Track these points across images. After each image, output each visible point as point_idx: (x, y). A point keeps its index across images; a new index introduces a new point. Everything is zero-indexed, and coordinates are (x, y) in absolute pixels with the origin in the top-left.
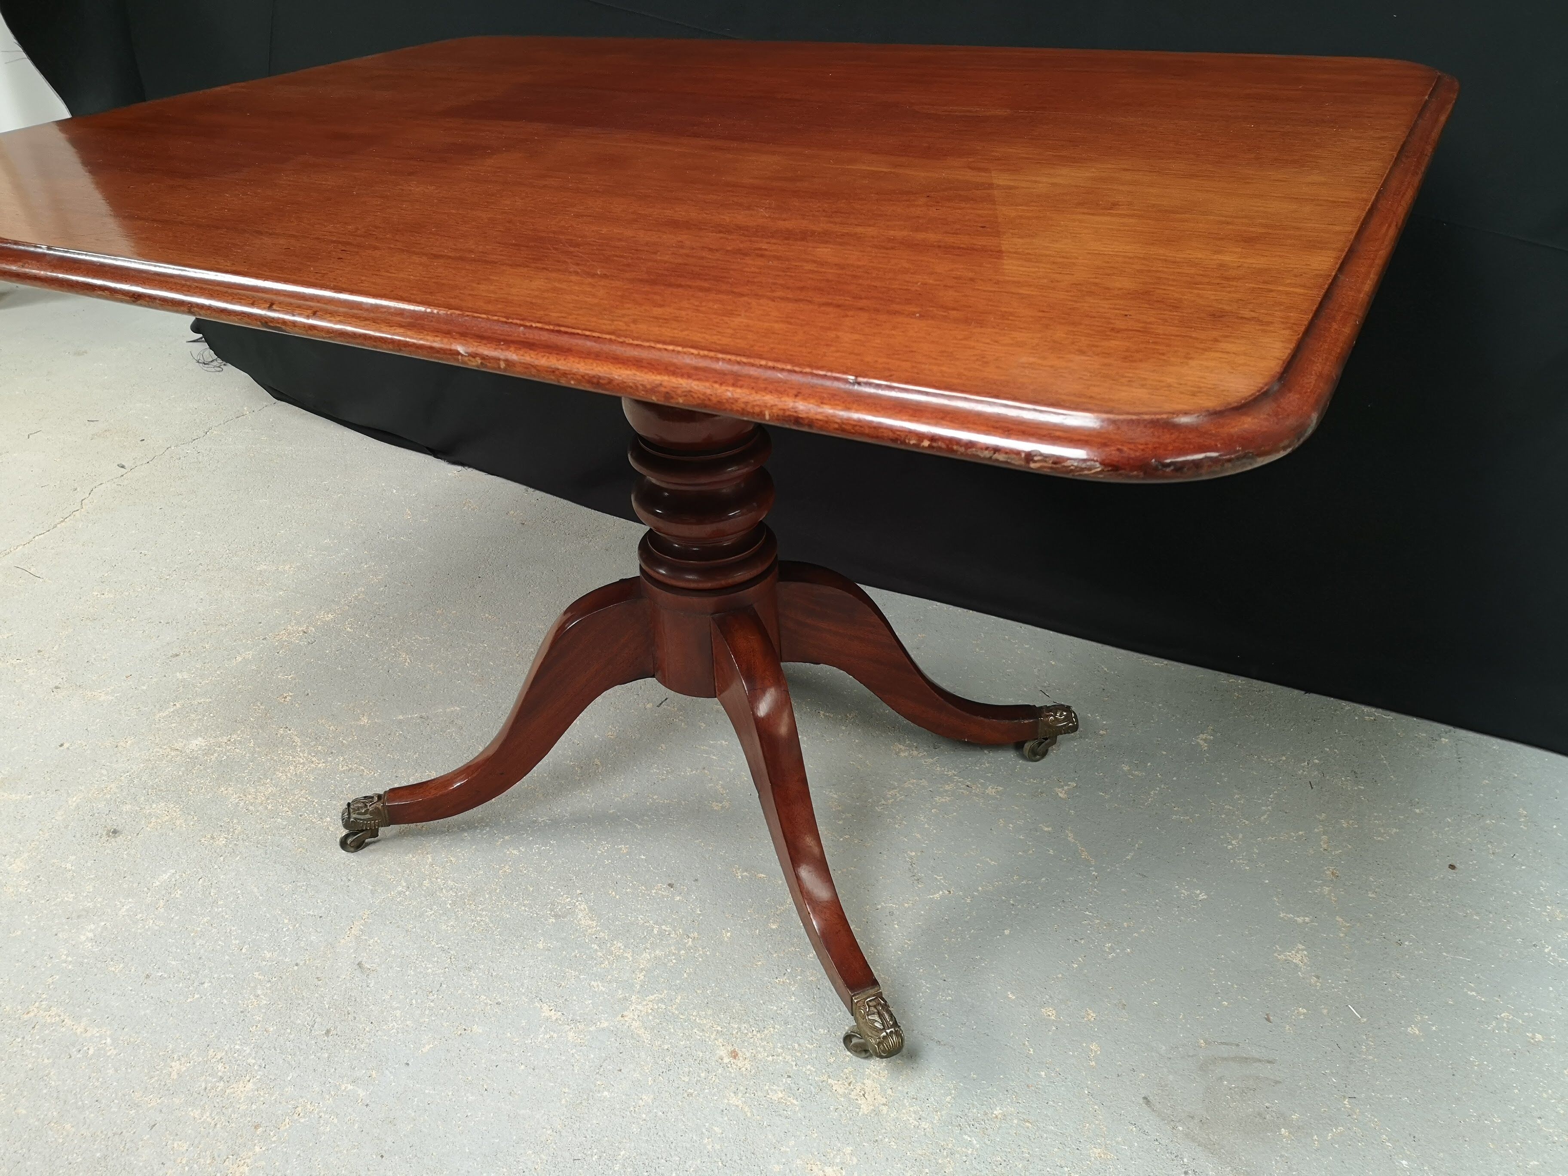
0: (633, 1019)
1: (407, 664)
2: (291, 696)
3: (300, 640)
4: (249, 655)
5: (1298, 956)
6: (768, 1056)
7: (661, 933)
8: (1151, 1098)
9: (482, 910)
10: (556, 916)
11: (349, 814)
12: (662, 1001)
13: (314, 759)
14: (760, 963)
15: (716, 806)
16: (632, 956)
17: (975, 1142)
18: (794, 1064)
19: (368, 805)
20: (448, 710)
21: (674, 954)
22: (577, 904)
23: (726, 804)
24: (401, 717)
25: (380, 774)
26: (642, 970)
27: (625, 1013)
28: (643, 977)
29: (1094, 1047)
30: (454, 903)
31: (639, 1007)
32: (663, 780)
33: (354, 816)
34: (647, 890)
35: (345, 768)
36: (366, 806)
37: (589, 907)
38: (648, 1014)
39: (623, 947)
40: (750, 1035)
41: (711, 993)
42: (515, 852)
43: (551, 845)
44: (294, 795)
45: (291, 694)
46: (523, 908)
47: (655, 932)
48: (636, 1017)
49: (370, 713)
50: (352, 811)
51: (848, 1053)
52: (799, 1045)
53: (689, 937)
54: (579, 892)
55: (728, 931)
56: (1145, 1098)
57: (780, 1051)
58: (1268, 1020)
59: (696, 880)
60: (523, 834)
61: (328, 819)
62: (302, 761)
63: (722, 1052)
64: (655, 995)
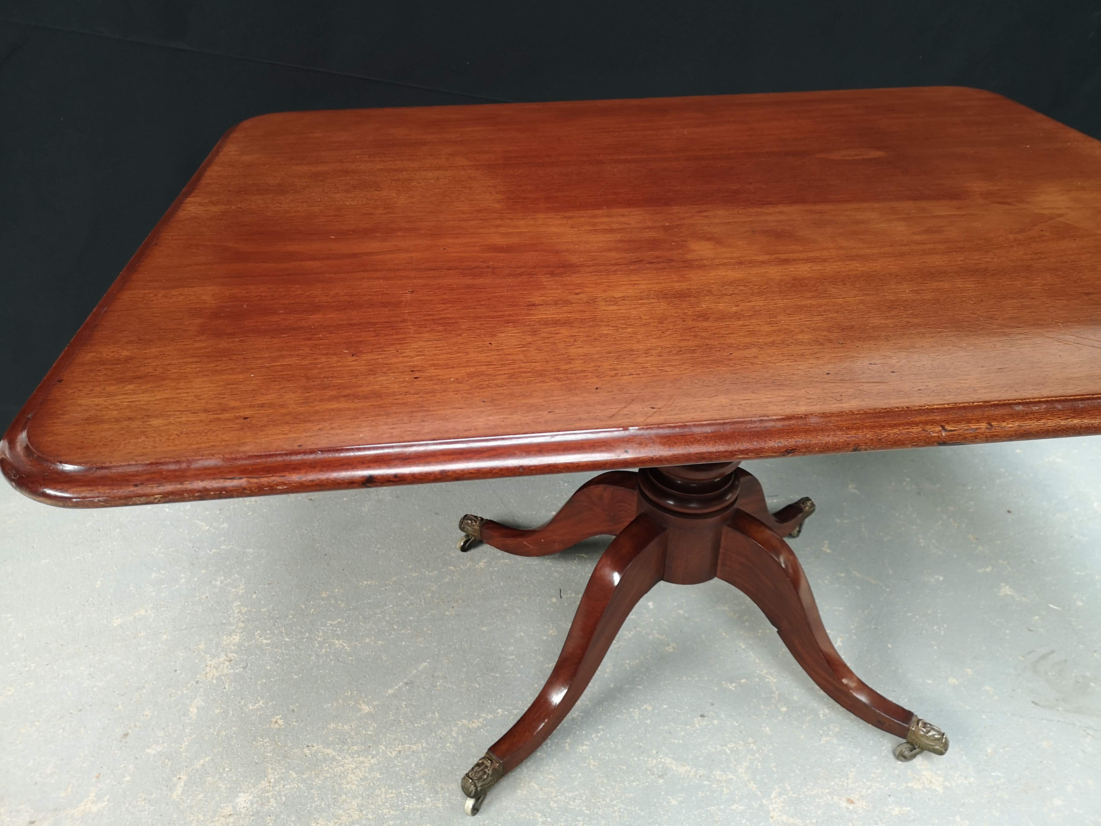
0: (780, 816)
1: (347, 648)
2: (281, 719)
3: (232, 668)
4: (199, 701)
5: (1006, 590)
6: (867, 791)
7: (731, 749)
8: (1035, 701)
9: (611, 801)
10: (660, 776)
11: (475, 786)
12: (780, 794)
13: (361, 759)
14: (802, 737)
15: (670, 649)
16: (734, 775)
17: (999, 774)
18: (883, 786)
19: (486, 770)
20: (420, 668)
21: (754, 759)
22: (663, 760)
23: (674, 645)
24: (390, 691)
25: (427, 744)
26: (749, 781)
27: (771, 815)
28: (755, 785)
29: (987, 688)
30: (588, 808)
31: (774, 806)
32: (619, 647)
33: (479, 785)
34: (692, 727)
35: (394, 753)
36: (485, 772)
37: (673, 758)
38: (784, 807)
39: (722, 773)
40: (845, 784)
41: (799, 771)
42: (585, 748)
43: (602, 730)
44: (378, 796)
45: (278, 717)
46: (634, 784)
47: (728, 751)
48: (779, 813)
49: (364, 700)
50: (476, 781)
51: (900, 762)
52: (874, 774)
53: (749, 744)
54: (654, 752)
55: (765, 727)
56: (1033, 702)
57: (869, 783)
58: (1030, 630)
59: (712, 704)
60: (576, 732)
61: (428, 799)
62: (354, 766)
63: (844, 804)
64: (774, 792)
